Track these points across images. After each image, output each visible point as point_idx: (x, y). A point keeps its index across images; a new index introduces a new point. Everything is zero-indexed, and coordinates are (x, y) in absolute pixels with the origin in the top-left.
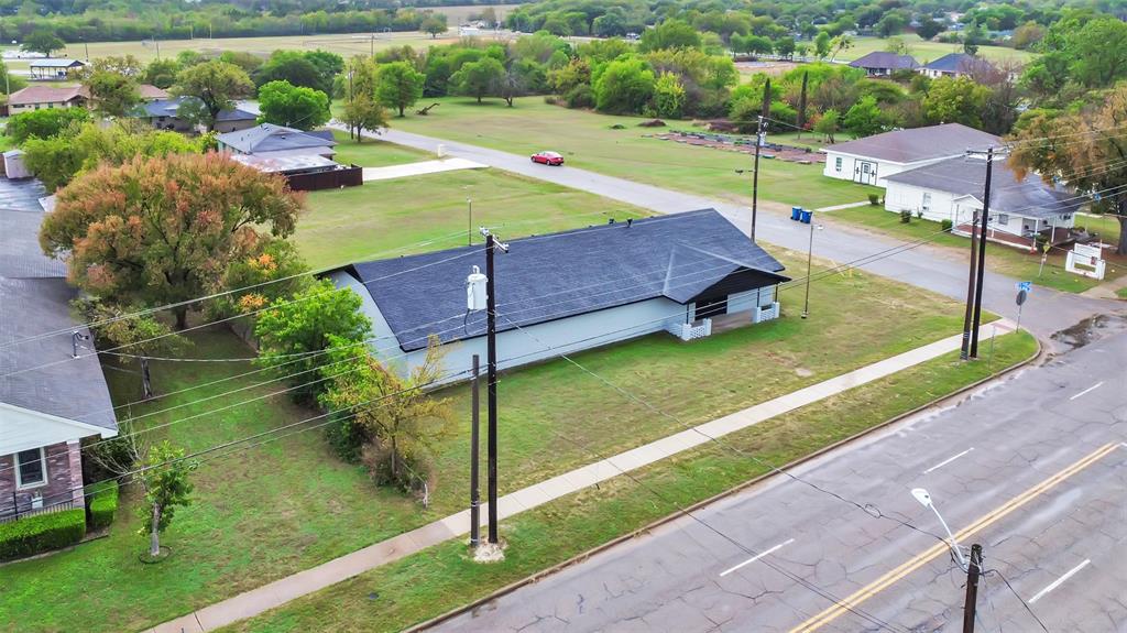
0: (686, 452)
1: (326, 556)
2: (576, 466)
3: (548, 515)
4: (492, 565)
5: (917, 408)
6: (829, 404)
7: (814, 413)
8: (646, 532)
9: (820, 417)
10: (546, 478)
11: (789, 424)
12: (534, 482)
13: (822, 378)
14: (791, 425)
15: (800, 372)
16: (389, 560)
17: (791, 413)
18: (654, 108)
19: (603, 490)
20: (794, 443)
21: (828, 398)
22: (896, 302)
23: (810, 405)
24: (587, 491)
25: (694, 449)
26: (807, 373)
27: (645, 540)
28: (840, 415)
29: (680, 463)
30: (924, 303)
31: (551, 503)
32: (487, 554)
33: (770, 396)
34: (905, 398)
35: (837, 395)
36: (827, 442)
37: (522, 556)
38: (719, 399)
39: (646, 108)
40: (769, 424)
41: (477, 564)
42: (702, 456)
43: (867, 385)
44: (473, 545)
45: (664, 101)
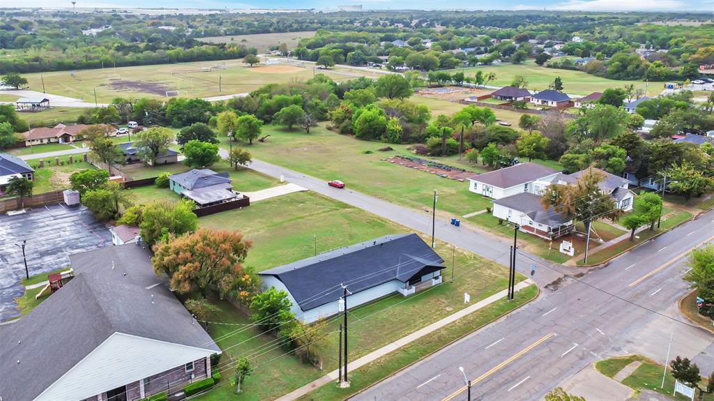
0: (406, 345)
1: (293, 389)
2: (369, 353)
3: (362, 371)
4: (346, 388)
5: (487, 322)
6: (457, 323)
7: (451, 327)
8: (394, 375)
9: (453, 328)
10: (360, 357)
11: (442, 332)
12: (356, 359)
13: (456, 311)
14: (443, 332)
15: (448, 309)
16: (313, 389)
17: (443, 327)
18: (386, 137)
19: (379, 361)
20: (443, 339)
21: (456, 321)
22: (489, 271)
23: (450, 323)
24: (374, 361)
25: (409, 344)
26: (451, 309)
27: (394, 377)
28: (460, 327)
29: (404, 350)
30: (499, 272)
31: (362, 367)
32: (344, 385)
33: (436, 320)
34: (485, 318)
35: (460, 319)
36: (454, 338)
37: (356, 385)
38: (418, 322)
39: (382, 137)
40: (435, 332)
41: (341, 389)
42: (412, 346)
43: (472, 313)
44: (340, 382)
45: (392, 134)
